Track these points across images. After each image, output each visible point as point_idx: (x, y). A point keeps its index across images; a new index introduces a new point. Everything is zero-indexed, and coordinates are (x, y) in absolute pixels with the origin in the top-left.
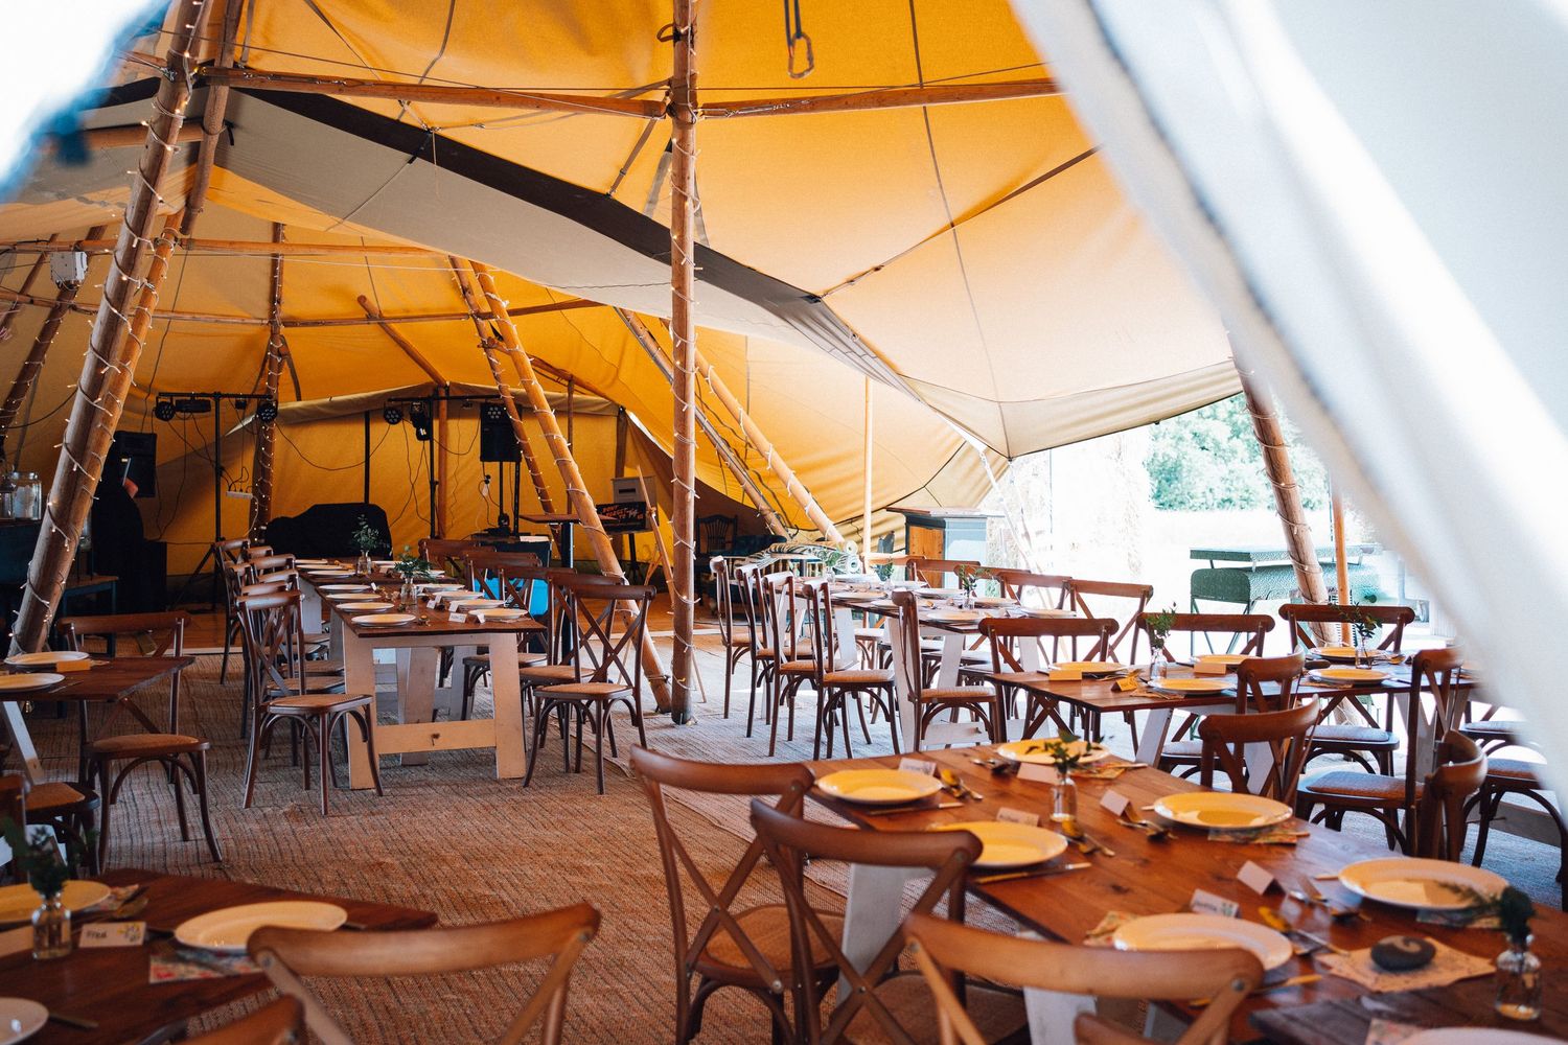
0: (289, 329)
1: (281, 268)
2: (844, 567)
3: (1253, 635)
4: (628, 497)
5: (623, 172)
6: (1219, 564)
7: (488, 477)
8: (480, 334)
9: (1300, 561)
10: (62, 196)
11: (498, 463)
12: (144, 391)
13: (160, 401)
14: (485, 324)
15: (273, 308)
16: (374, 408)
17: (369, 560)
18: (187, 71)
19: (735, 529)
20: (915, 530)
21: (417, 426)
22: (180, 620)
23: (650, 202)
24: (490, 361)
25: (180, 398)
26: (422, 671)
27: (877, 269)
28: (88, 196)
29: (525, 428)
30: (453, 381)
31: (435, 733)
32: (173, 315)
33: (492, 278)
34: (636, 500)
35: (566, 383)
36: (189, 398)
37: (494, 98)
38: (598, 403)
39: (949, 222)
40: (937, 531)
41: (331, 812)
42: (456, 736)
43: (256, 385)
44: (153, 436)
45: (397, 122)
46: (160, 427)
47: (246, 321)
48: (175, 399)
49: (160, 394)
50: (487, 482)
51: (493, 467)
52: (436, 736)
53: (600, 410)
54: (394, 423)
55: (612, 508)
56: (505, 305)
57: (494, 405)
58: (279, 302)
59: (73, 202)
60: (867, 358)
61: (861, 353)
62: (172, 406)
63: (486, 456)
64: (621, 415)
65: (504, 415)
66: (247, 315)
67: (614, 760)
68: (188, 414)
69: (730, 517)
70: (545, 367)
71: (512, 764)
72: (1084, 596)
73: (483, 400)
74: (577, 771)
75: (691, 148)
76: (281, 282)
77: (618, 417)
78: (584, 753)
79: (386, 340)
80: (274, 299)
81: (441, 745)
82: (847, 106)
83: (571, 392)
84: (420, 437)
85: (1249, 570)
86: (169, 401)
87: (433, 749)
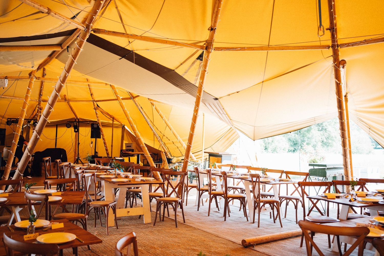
0: (43, 102)
1: (43, 87)
2: (199, 167)
3: (327, 187)
4: (129, 148)
5: (181, 64)
6: (316, 167)
7: (92, 142)
8: (94, 106)
9: (346, 167)
10: (14, 63)
11: (95, 139)
12: (2, 117)
13: (8, 120)
14: (95, 103)
15: (40, 97)
16: (59, 124)
17: (90, 163)
18: (90, 29)
19: (157, 157)
20: (211, 157)
21: (75, 129)
22: (75, 180)
23: (185, 72)
24: (96, 113)
25: (13, 119)
26: (122, 194)
27: (238, 92)
28: (20, 64)
29: (103, 129)
30: (80, 117)
31: (129, 211)
32: (13, 97)
33: (117, 91)
34: (131, 149)
35: (112, 119)
36: (15, 120)
37: (166, 42)
38: (118, 124)
39: (262, 81)
40: (220, 158)
41: (109, 234)
42: (134, 212)
43: (30, 117)
44: (5, 129)
45: (124, 48)
46: (7, 127)
47: (33, 100)
48: (12, 119)
49: (8, 118)
50: (92, 143)
51: (94, 140)
52: (129, 212)
53: (118, 126)
54: (69, 128)
55: (125, 151)
56: (121, 98)
57: (95, 124)
58: (42, 95)
59: (16, 65)
60: (223, 115)
61: (222, 113)
62: (11, 121)
63: (92, 137)
64: (123, 127)
65: (98, 127)
66: (33, 99)
67: (169, 217)
68: (15, 124)
69: (156, 153)
70: (108, 114)
71: (147, 219)
72: (289, 175)
73: (93, 123)
74: (163, 221)
75: (209, 58)
76: (43, 90)
77: (122, 128)
78: (161, 216)
79: (67, 107)
80: (40, 95)
81: (130, 214)
82: (253, 50)
83: (113, 121)
84: (75, 131)
85: (325, 169)
86: (10, 120)
87: (128, 215)
